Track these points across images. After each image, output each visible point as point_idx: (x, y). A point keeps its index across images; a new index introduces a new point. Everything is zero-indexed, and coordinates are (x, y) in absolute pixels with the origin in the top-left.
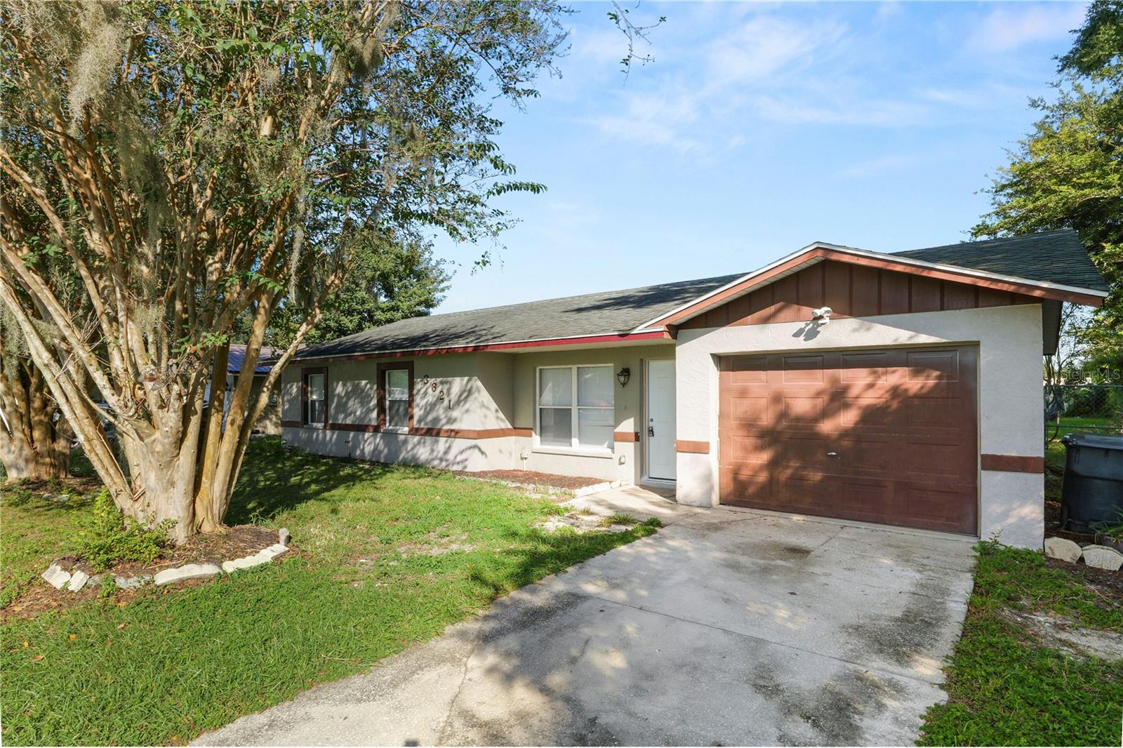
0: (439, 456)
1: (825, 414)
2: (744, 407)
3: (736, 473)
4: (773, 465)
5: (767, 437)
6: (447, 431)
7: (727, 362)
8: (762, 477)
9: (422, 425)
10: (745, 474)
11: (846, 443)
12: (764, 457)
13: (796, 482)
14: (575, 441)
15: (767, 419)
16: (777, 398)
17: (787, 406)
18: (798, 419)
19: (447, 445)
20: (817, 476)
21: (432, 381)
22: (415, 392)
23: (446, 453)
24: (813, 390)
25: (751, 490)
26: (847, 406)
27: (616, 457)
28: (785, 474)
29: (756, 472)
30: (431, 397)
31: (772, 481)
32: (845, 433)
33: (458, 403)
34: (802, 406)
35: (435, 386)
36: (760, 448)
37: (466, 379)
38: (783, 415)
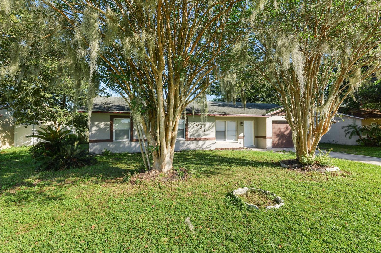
0: (200, 146)
1: (285, 131)
2: (275, 130)
3: (273, 142)
4: (279, 140)
5: (278, 135)
6: (204, 138)
7: (274, 122)
8: (277, 143)
9: (192, 137)
10: (275, 142)
11: (288, 136)
12: (277, 139)
13: (282, 142)
14: (226, 139)
15: (278, 132)
16: (279, 129)
17: (280, 130)
18: (282, 132)
19: (203, 143)
20: (285, 141)
21: (196, 123)
22: (188, 127)
23: (203, 145)
24: (284, 127)
25: (276, 145)
26: (288, 130)
27: (239, 142)
28: (280, 141)
29: (276, 142)
30: (196, 128)
31: (278, 143)
32: (288, 134)
33: (208, 130)
34: (282, 130)
35: (198, 125)
36: (277, 137)
37: (211, 123)
38: (280, 132)
